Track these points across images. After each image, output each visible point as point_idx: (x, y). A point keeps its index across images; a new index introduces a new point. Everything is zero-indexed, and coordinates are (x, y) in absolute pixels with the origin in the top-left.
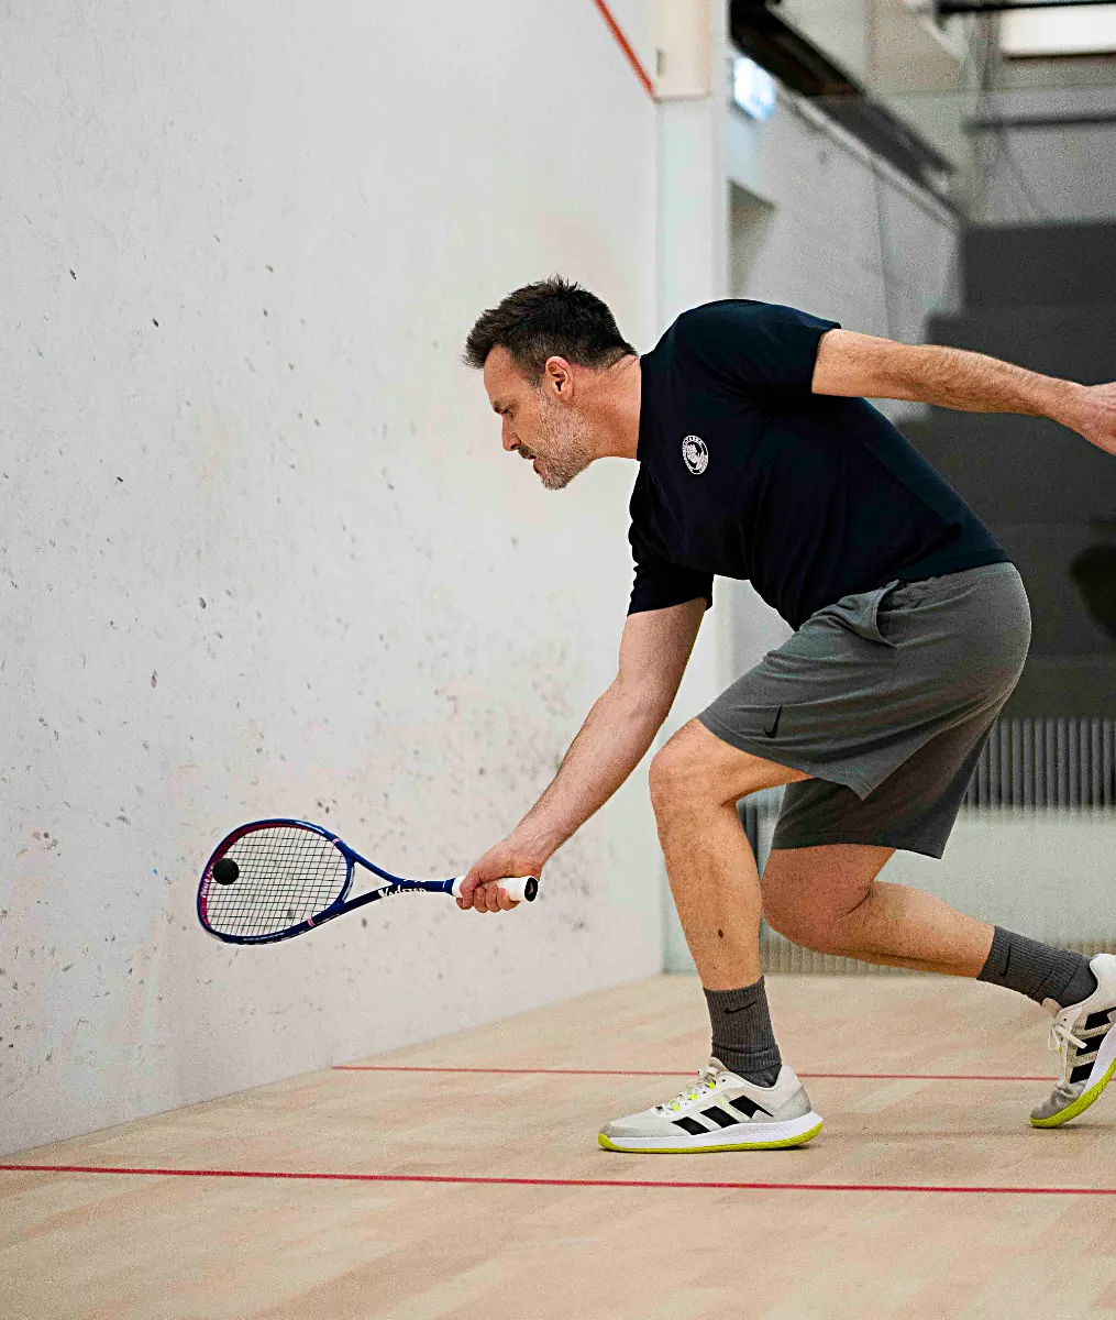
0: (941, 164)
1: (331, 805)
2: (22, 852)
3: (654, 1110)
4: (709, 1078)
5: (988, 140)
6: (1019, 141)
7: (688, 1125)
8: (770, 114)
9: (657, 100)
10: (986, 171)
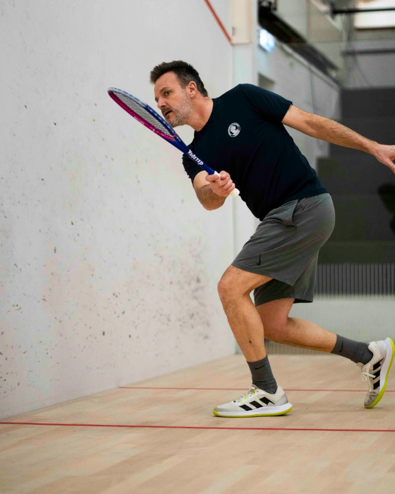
0: (333, 67)
1: (118, 295)
2: (9, 311)
3: (233, 402)
4: (252, 391)
5: (350, 59)
6: (361, 59)
7: (245, 407)
8: (273, 49)
9: (233, 45)
10: (349, 69)
